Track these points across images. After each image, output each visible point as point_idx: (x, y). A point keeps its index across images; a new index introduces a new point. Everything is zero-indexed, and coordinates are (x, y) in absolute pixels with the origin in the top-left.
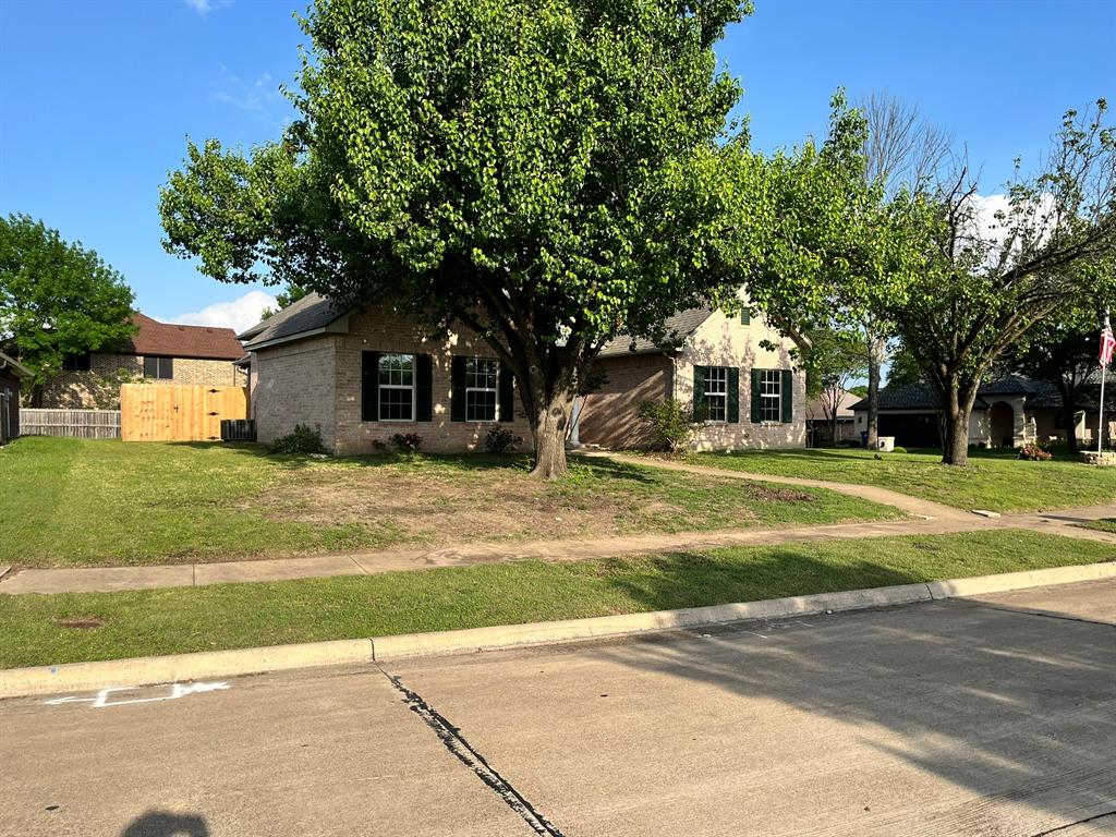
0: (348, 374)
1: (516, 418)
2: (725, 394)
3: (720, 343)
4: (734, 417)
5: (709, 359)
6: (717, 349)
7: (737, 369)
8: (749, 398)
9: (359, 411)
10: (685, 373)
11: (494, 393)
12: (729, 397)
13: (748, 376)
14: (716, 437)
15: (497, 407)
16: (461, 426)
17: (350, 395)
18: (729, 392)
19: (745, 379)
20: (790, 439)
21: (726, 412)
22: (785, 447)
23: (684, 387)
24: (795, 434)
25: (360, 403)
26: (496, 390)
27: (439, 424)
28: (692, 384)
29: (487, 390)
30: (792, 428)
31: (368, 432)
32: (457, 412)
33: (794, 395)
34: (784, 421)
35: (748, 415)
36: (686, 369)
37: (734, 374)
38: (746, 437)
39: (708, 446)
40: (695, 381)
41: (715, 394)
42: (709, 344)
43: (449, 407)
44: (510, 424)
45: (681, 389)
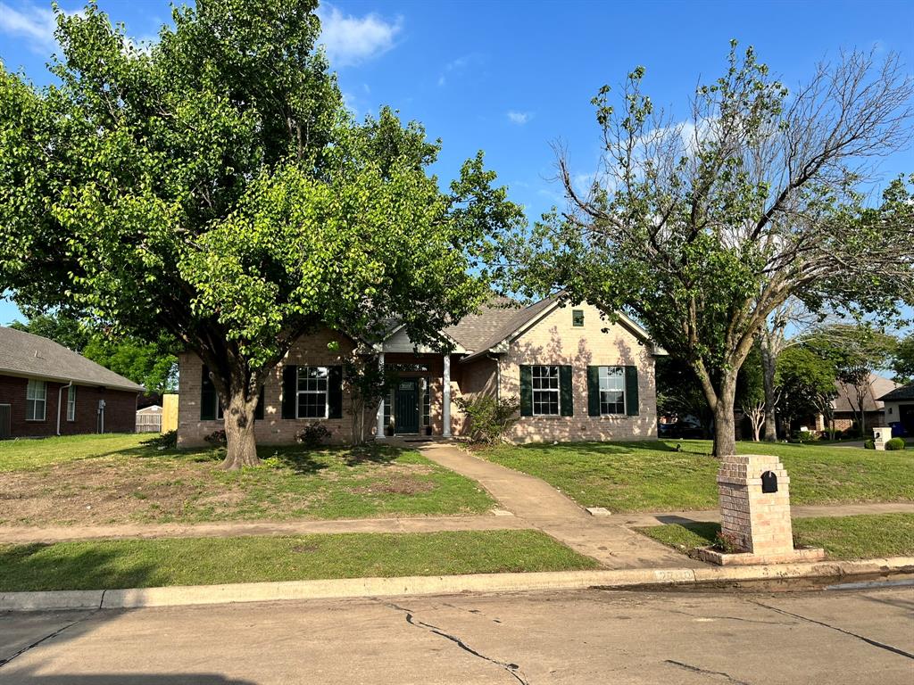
0: (190, 383)
1: (344, 414)
2: (558, 390)
3: (548, 345)
4: (568, 410)
5: (536, 359)
6: (545, 351)
7: (569, 368)
8: (585, 394)
9: (199, 413)
10: (510, 374)
11: (325, 394)
12: (561, 393)
13: (584, 374)
14: (547, 431)
15: (327, 407)
16: (291, 423)
17: (191, 401)
18: (561, 389)
19: (580, 376)
20: (637, 431)
21: (559, 408)
22: (631, 439)
23: (508, 386)
24: (644, 427)
25: (200, 406)
26: (326, 392)
27: (270, 421)
28: (518, 383)
29: (318, 392)
30: (639, 422)
31: (205, 429)
32: (287, 411)
33: (640, 389)
34: (630, 414)
35: (585, 410)
36: (510, 369)
37: (567, 372)
38: (583, 429)
39: (537, 438)
40: (521, 380)
41: (547, 390)
42: (535, 345)
43: (280, 408)
44: (339, 420)
45: (505, 387)
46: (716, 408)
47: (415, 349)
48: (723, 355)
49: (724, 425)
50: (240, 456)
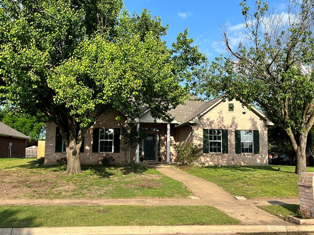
0: (51, 135)
1: (121, 151)
2: (221, 141)
3: (217, 119)
4: (226, 151)
5: (211, 126)
6: (216, 122)
7: (227, 131)
8: (234, 143)
9: (54, 149)
10: (199, 132)
11: (112, 141)
12: (223, 142)
13: (233, 133)
14: (216, 160)
15: (113, 147)
16: (96, 154)
17: (51, 143)
18: (223, 140)
19: (232, 135)
20: (259, 161)
21: (222, 149)
22: (256, 165)
23: (198, 138)
24: (262, 159)
25: (55, 146)
26: (113, 140)
27: (87, 154)
28: (202, 137)
29: (109, 140)
30: (260, 156)
31: (57, 157)
32: (95, 149)
33: (260, 141)
34: (255, 153)
35: (234, 150)
37: (225, 133)
38: (233, 160)
39: (211, 163)
40: (204, 136)
41: (215, 141)
42: (211, 120)
43: (91, 147)
44: (119, 154)
45: (196, 139)
46: (297, 151)
47: (155, 121)
48: (301, 125)
49: (301, 159)
50: (73, 169)
